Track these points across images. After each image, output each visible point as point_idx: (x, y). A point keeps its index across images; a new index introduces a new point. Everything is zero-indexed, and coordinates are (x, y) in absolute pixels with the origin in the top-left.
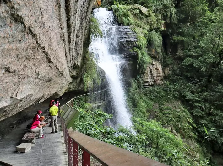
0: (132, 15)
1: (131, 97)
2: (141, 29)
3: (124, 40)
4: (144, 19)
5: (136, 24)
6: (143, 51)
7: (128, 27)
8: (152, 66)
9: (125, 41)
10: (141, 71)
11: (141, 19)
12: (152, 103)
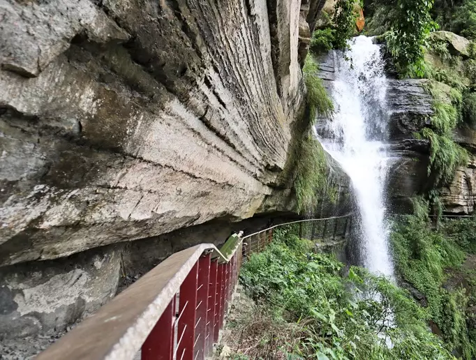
0: (430, 54)
1: (409, 235)
2: (447, 88)
3: (403, 111)
4: (457, 64)
5: (437, 75)
6: (444, 138)
7: (417, 81)
8: (471, 170)
9: (405, 113)
10: (438, 181)
11: (451, 63)
12: (462, 254)
